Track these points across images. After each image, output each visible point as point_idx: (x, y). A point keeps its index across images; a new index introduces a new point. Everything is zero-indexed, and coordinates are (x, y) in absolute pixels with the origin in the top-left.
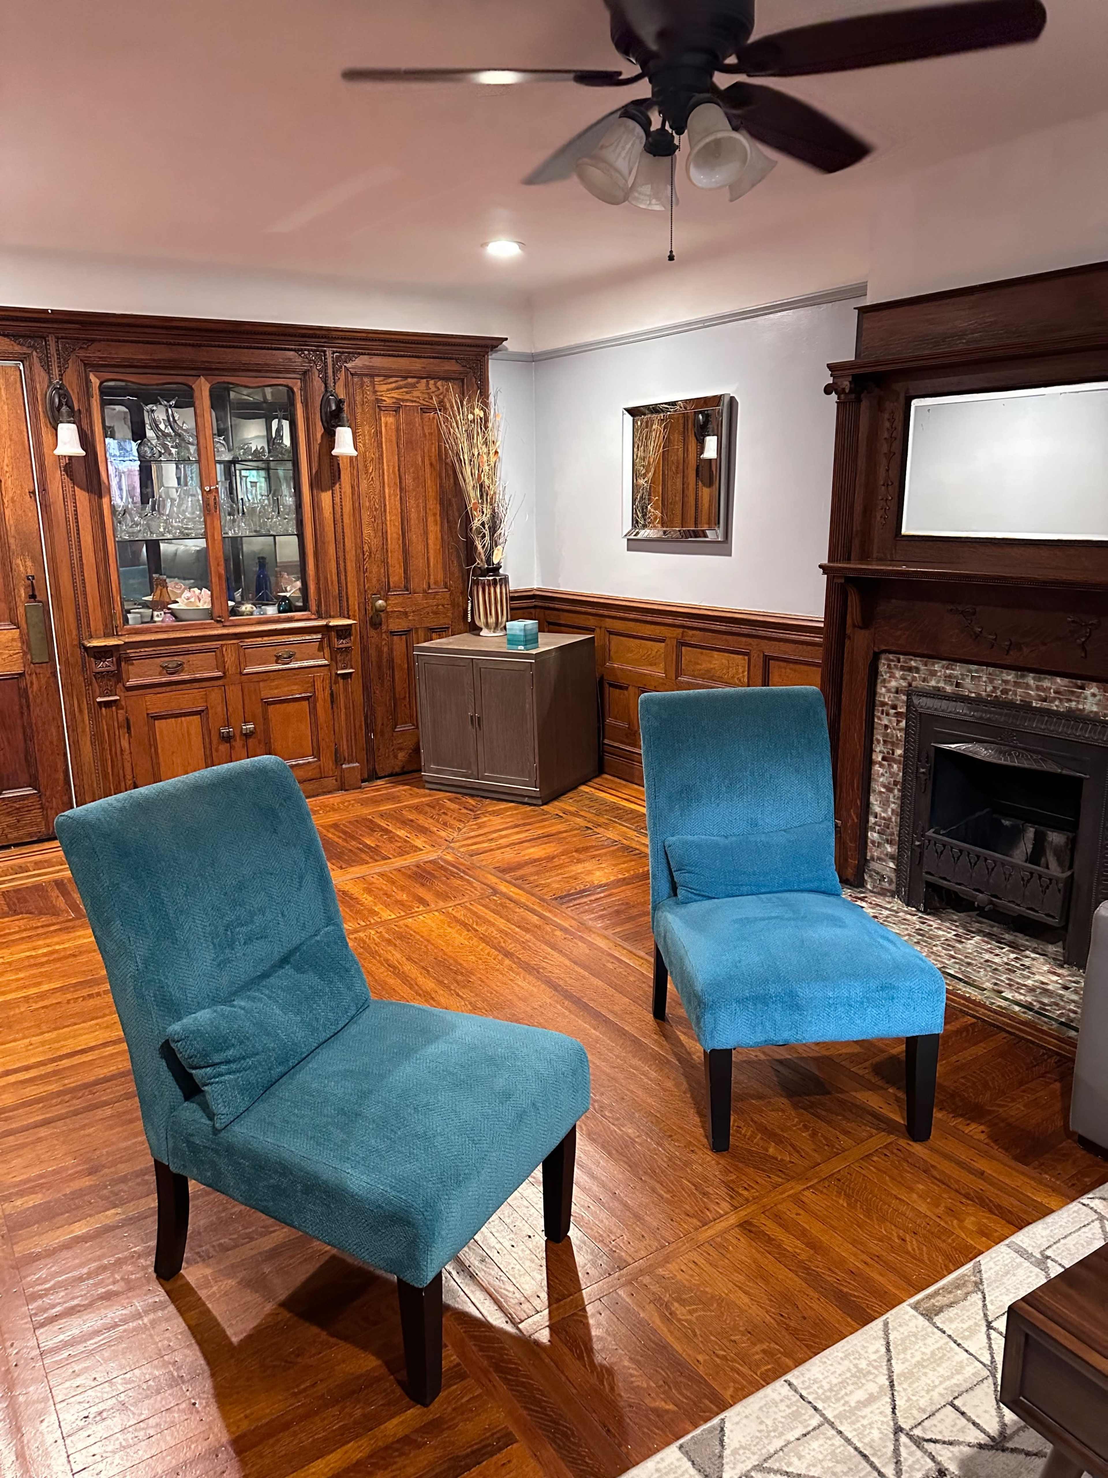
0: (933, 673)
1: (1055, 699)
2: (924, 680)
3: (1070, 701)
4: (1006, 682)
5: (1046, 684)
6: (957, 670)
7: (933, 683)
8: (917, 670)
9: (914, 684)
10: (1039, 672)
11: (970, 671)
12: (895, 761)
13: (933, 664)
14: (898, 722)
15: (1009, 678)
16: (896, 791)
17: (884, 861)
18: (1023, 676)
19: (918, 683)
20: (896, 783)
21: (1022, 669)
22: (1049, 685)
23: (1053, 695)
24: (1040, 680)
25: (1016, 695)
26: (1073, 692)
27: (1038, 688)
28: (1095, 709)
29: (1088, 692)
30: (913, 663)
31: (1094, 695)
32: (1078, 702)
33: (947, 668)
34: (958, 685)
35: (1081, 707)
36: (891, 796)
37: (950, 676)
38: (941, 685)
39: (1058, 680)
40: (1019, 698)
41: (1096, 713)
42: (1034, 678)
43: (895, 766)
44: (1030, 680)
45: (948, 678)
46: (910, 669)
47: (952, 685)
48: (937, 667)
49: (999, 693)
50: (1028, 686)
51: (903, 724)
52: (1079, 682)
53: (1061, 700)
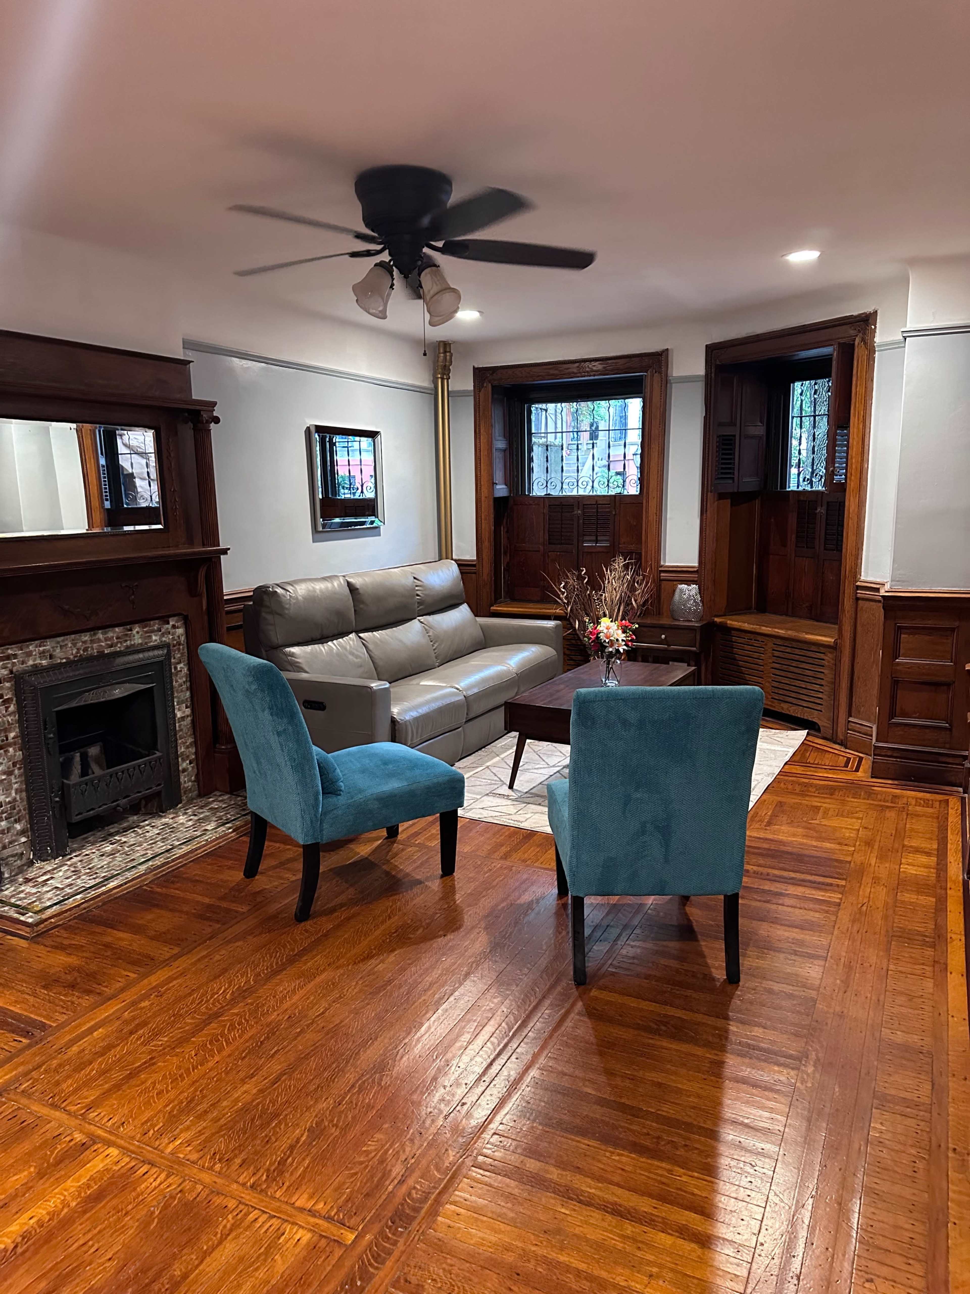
0: (29, 654)
1: (117, 643)
2: (23, 663)
3: (126, 641)
4: (84, 642)
5: (110, 634)
6: (48, 645)
7: (31, 663)
8: (15, 656)
9: (15, 669)
10: (104, 627)
11: (58, 643)
12: (10, 745)
13: (28, 646)
14: (7, 708)
15: (86, 638)
16: (16, 772)
17: (15, 841)
18: (95, 634)
19: (18, 668)
20: (14, 764)
21: (93, 629)
22: (112, 635)
23: (116, 641)
24: (106, 633)
25: (93, 649)
26: (127, 635)
27: (106, 639)
28: (140, 641)
29: (134, 632)
30: (10, 652)
31: (138, 632)
32: (131, 640)
33: (40, 646)
34: (51, 657)
35: (133, 643)
36: (13, 777)
37: (44, 652)
38: (38, 661)
39: (117, 629)
40: (95, 651)
41: (141, 644)
42: (102, 633)
43: (11, 749)
44: (100, 635)
45: (42, 655)
46: (8, 658)
47: (46, 659)
48: (31, 648)
49: (82, 652)
50: (99, 640)
51: (12, 708)
52: (128, 627)
53: (121, 643)
